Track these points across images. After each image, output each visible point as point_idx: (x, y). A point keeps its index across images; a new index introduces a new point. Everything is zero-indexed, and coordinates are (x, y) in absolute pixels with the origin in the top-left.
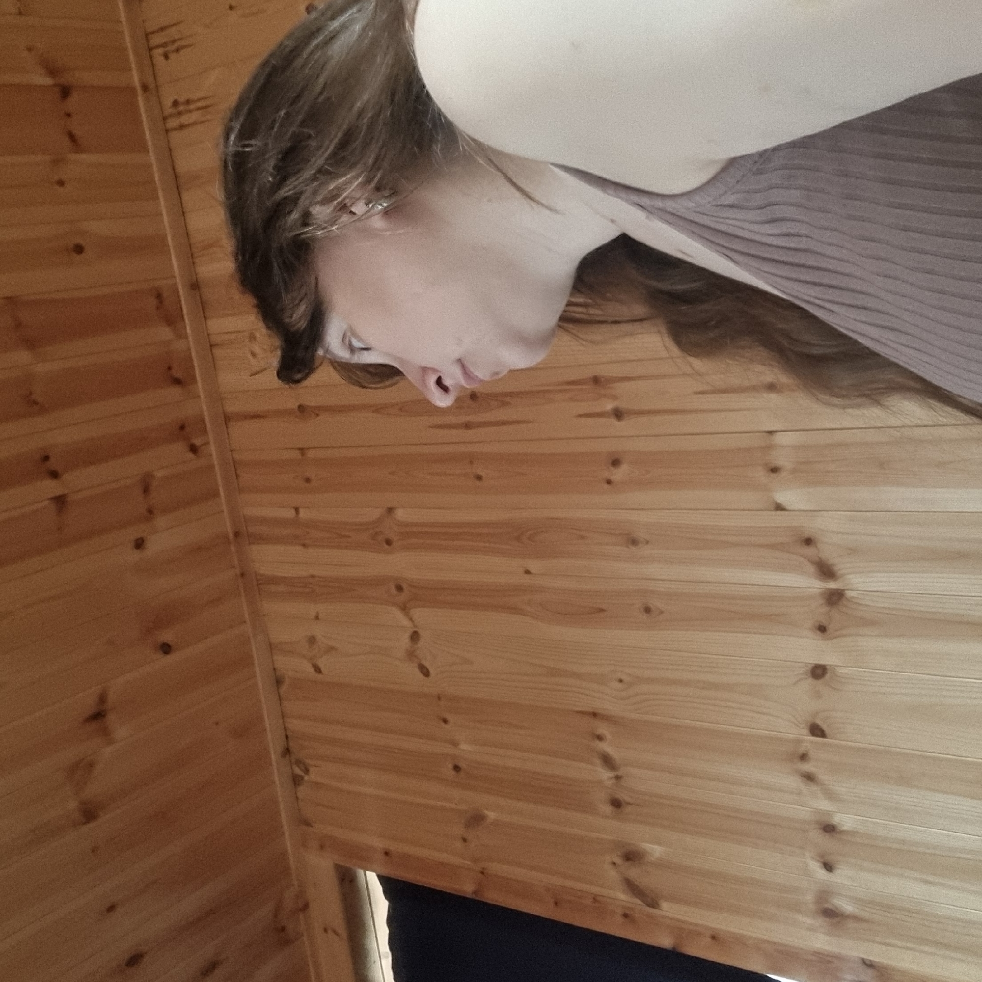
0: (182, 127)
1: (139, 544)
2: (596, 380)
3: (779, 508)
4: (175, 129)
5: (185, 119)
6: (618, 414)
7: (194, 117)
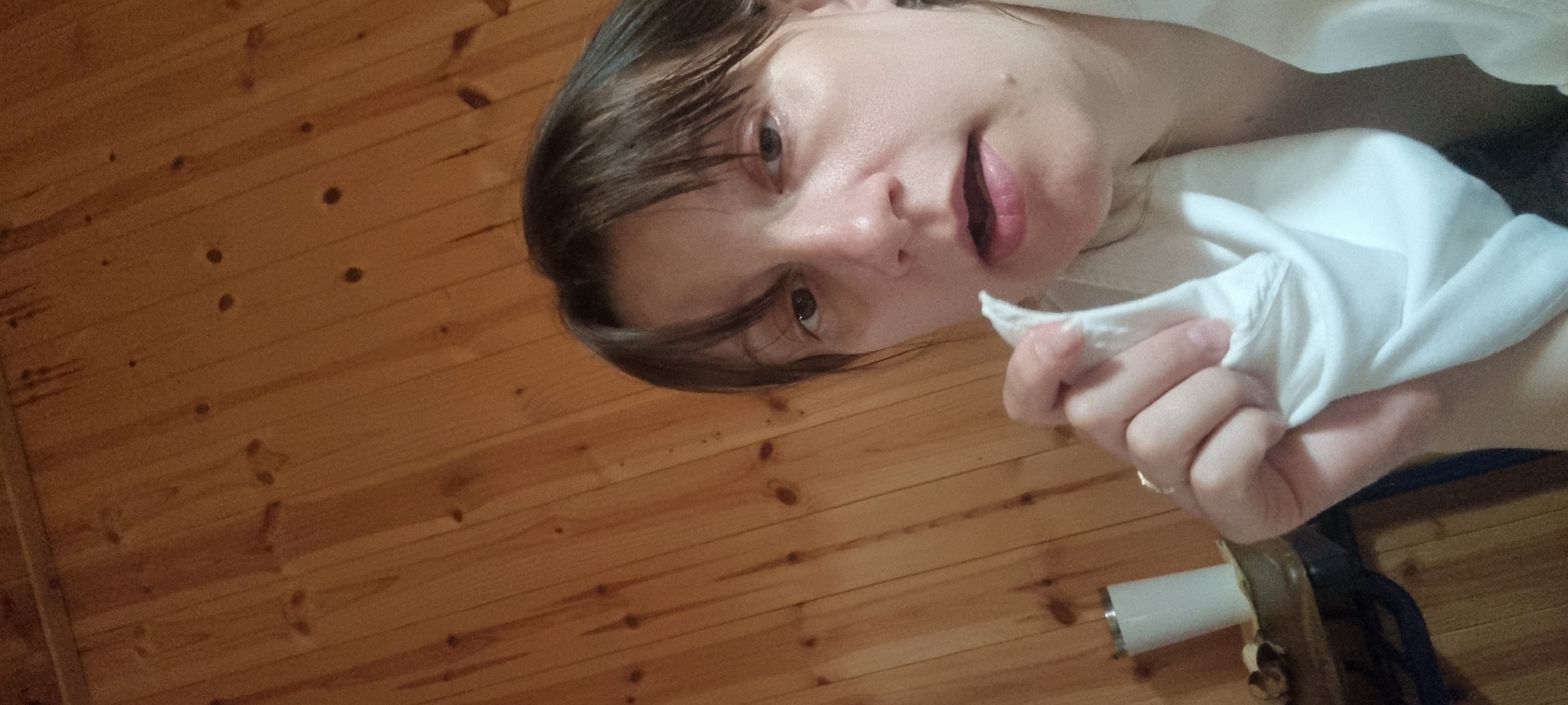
2: (601, 590)
3: (822, 682)
6: (632, 621)
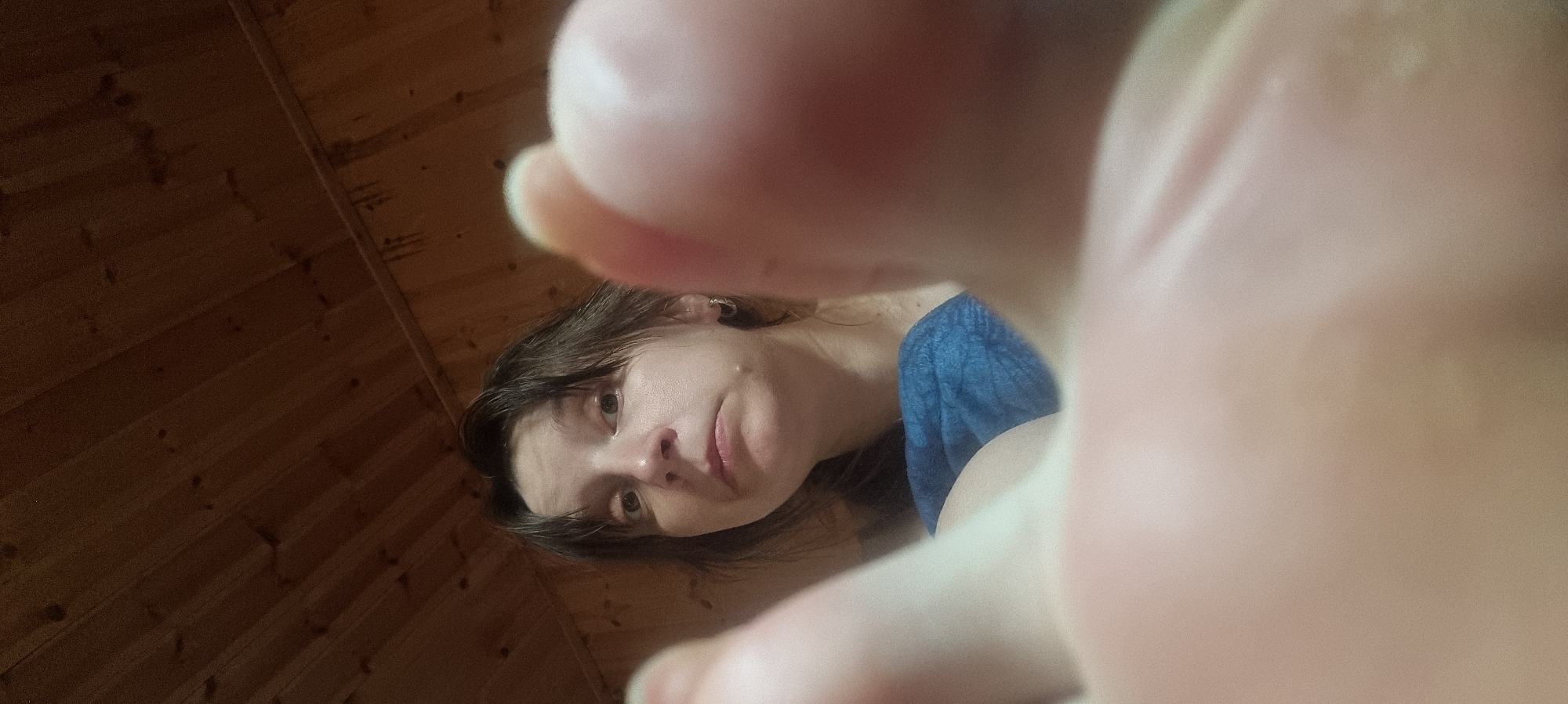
0: (399, 258)
1: (464, 584)
4: (393, 260)
5: (400, 252)
7: (408, 249)
